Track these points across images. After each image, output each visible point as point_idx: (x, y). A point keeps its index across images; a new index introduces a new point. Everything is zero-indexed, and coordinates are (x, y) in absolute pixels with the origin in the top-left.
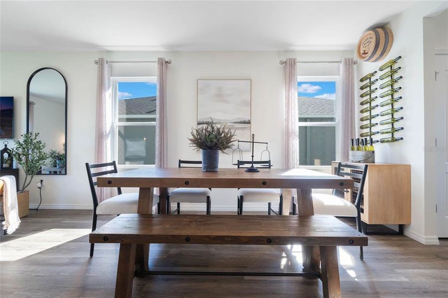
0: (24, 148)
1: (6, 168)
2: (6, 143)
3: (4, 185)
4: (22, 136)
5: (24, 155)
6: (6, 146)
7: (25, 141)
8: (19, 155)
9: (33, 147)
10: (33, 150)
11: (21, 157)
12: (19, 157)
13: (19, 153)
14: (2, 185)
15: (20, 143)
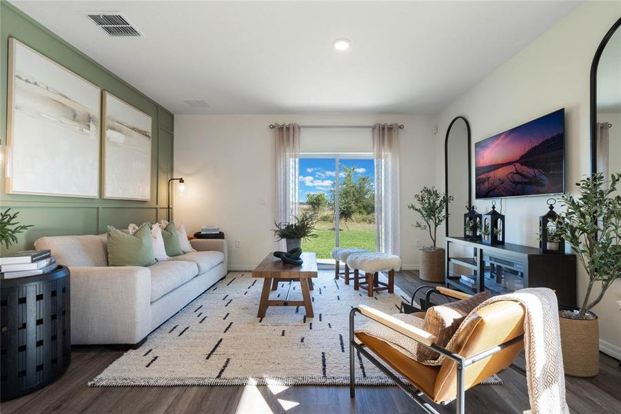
0: (582, 215)
1: (551, 252)
2: (551, 202)
3: (524, 316)
4: (578, 184)
5: (584, 231)
6: (551, 207)
7: (585, 197)
8: (573, 230)
9: (605, 211)
10: (606, 220)
11: (576, 234)
12: (573, 235)
13: (572, 226)
14: (519, 319)
15: (573, 202)
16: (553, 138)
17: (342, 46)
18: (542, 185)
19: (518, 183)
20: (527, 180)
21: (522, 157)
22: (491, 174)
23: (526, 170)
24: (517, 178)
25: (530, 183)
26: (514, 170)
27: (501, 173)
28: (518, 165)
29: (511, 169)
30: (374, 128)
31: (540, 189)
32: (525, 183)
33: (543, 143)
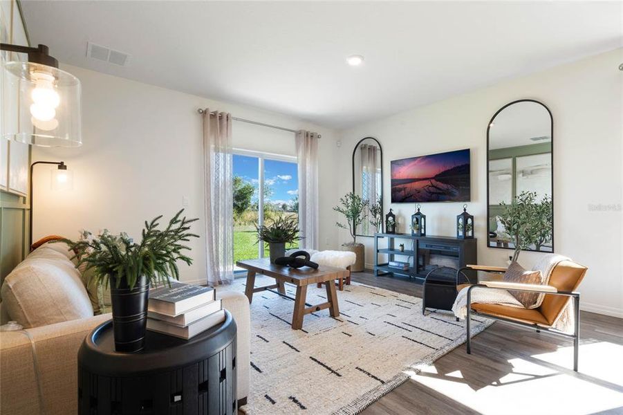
2: (464, 207)
6: (465, 210)
16: (462, 166)
17: (355, 62)
18: (454, 196)
19: (433, 193)
20: (441, 192)
21: (437, 176)
22: (408, 185)
23: (440, 185)
24: (432, 189)
25: (444, 194)
26: (429, 183)
27: (417, 185)
28: (433, 181)
29: (428, 183)
30: (298, 134)
31: (452, 198)
32: (439, 193)
33: (454, 168)
